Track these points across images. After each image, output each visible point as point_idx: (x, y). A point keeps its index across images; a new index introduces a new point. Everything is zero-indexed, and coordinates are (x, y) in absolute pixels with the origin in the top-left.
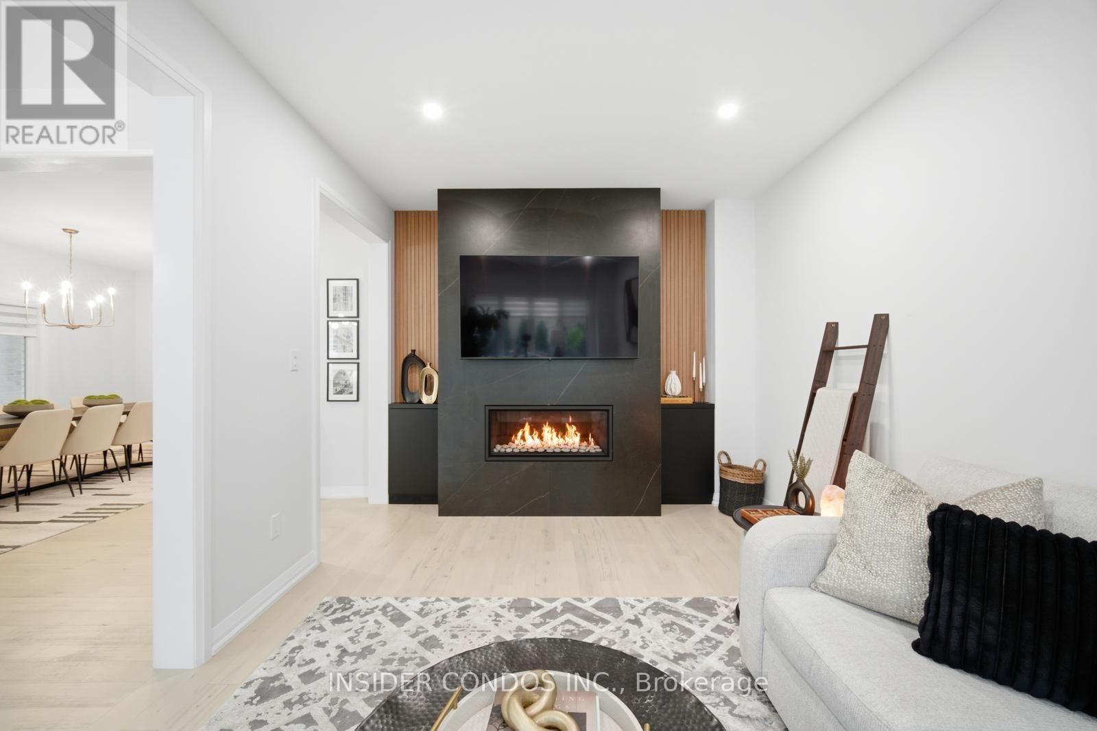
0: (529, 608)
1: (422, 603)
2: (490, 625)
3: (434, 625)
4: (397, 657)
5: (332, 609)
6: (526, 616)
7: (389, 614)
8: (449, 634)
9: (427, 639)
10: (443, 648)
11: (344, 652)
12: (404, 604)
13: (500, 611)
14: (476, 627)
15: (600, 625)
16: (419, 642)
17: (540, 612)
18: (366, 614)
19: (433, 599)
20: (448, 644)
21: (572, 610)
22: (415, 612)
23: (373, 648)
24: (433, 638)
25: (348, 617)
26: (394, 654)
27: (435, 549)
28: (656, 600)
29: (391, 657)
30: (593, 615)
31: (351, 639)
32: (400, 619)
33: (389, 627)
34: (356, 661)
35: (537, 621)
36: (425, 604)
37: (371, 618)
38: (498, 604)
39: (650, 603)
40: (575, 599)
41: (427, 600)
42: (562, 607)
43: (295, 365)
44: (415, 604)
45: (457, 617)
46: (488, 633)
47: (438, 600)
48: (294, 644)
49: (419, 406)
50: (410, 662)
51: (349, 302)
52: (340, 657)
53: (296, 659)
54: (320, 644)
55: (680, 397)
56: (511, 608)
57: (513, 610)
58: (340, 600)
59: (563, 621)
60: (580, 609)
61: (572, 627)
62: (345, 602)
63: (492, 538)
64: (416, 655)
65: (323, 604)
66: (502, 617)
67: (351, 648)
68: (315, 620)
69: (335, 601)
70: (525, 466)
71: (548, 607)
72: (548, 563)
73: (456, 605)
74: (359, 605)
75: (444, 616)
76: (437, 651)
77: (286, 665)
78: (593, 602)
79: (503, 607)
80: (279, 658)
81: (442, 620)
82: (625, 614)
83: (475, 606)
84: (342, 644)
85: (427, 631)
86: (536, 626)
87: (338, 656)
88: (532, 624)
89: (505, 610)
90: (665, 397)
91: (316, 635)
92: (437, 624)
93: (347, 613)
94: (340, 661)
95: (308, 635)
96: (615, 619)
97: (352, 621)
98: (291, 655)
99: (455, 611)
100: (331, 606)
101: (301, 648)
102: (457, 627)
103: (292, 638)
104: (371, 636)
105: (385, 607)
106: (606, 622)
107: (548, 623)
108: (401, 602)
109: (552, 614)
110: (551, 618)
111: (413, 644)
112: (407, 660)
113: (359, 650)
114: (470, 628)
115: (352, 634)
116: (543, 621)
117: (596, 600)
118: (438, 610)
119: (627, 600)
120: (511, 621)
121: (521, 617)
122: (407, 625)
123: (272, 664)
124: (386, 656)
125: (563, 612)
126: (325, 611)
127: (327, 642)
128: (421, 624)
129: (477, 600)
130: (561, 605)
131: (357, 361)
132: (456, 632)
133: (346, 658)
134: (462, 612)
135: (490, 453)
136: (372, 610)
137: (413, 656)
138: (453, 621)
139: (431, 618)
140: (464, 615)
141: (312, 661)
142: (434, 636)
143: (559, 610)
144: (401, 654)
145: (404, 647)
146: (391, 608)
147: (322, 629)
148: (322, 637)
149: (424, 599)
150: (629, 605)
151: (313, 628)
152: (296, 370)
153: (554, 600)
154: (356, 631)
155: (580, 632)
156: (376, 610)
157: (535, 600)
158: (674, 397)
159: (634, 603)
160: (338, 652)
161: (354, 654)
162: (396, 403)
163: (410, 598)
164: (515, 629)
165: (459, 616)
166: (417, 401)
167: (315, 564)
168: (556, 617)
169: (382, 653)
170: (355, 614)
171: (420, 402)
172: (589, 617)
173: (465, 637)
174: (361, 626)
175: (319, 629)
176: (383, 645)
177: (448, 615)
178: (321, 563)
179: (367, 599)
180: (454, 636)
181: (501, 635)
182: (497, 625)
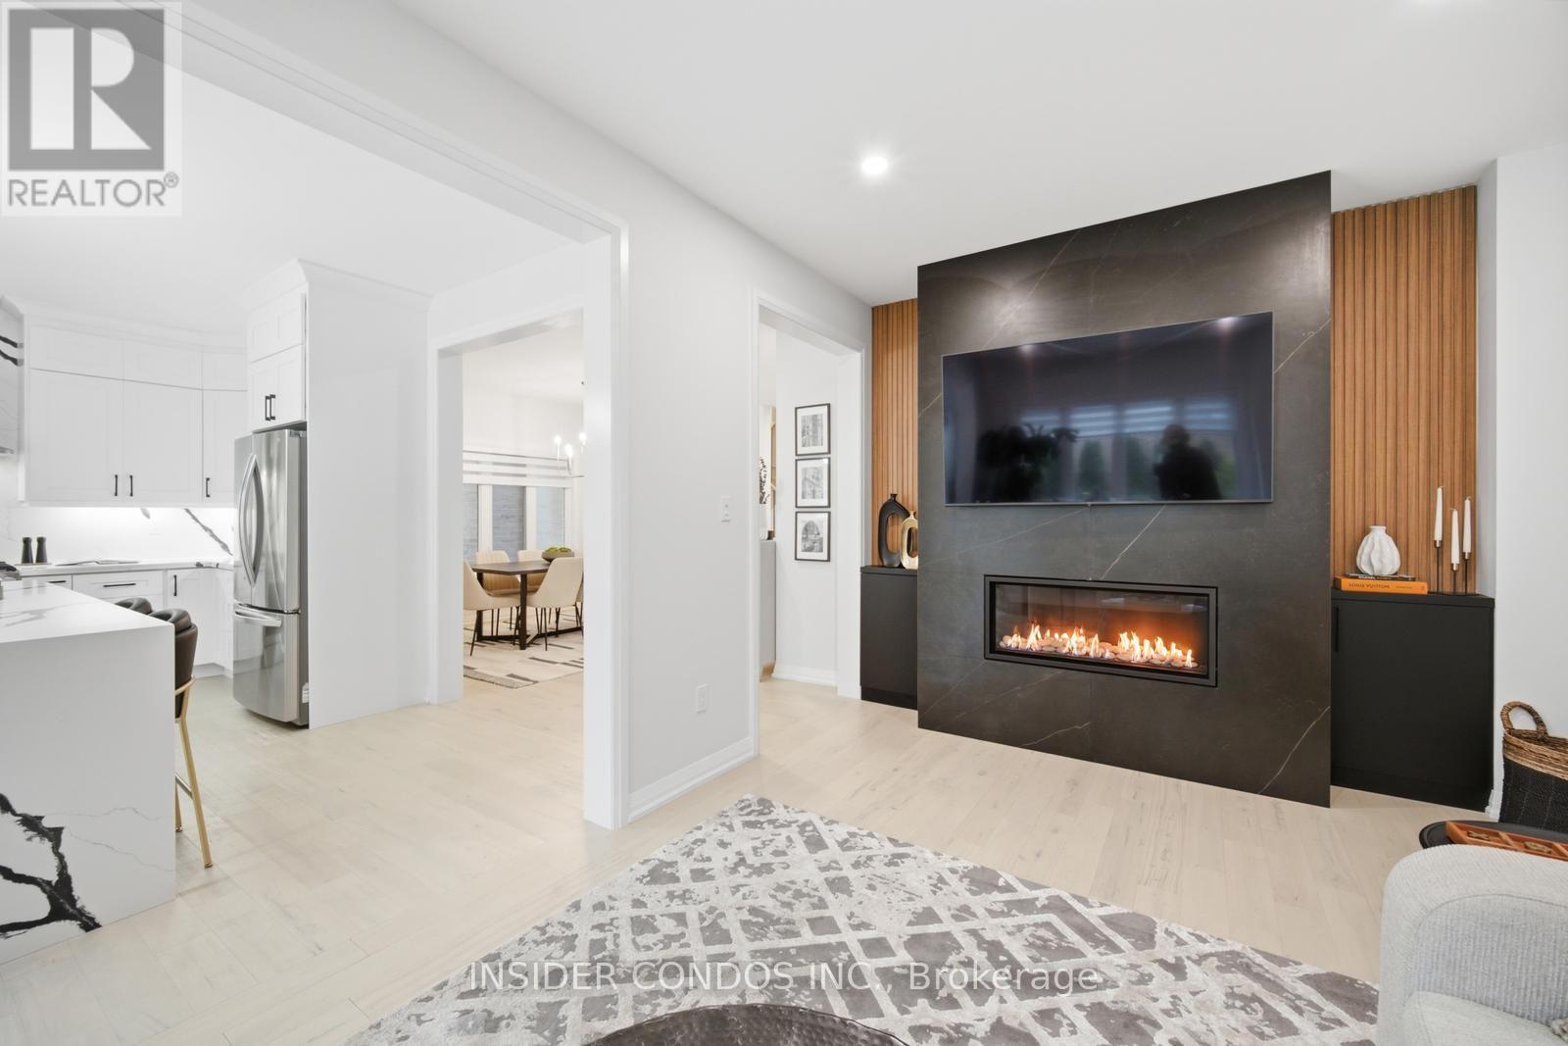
0: (991, 884)
1: (849, 833)
2: (925, 889)
3: (852, 865)
4: (794, 887)
5: (749, 810)
6: (984, 894)
7: (806, 834)
8: (866, 881)
9: (837, 878)
10: (851, 896)
11: (742, 861)
12: (828, 828)
13: (947, 875)
14: (904, 886)
15: (1101, 949)
16: (826, 879)
17: (1007, 896)
18: (782, 826)
19: (865, 832)
20: (860, 894)
21: (1063, 912)
22: (837, 841)
23: (773, 867)
24: (845, 880)
25: (762, 823)
26: (793, 882)
27: (895, 770)
28: (1238, 948)
29: (788, 885)
30: (1095, 929)
31: (755, 849)
32: (816, 843)
33: (800, 848)
34: (749, 876)
35: (997, 908)
36: (853, 835)
37: (784, 832)
38: (947, 865)
39: (1220, 949)
40: (1075, 897)
41: (857, 831)
42: (1046, 902)
43: (727, 515)
44: (841, 832)
45: (886, 864)
46: (917, 899)
47: (871, 835)
48: (699, 835)
49: (899, 571)
50: (806, 898)
51: (819, 434)
52: (737, 865)
53: (695, 851)
54: (723, 844)
55: (1393, 579)
56: (965, 876)
57: (966, 881)
58: (762, 802)
59: (1039, 921)
60: (1076, 913)
61: (1048, 935)
62: (765, 805)
63: (982, 773)
64: (816, 893)
65: (743, 801)
66: (946, 884)
67: (751, 859)
68: (727, 816)
69: (755, 801)
70: (1048, 674)
71: (1024, 893)
72: (1056, 831)
73: (890, 849)
74: (779, 813)
75: (870, 858)
76: (843, 897)
77: (684, 854)
78: (1103, 912)
79: (953, 871)
80: (681, 845)
81: (865, 862)
82: (1157, 948)
83: (915, 858)
84: (744, 851)
85: (841, 869)
86: (992, 913)
87: (735, 864)
88: (986, 909)
89: (955, 877)
90: (1357, 578)
91: (723, 833)
92: (856, 865)
93: (762, 819)
94: (734, 870)
95: (715, 830)
96: (1133, 951)
97: (763, 829)
98: (692, 846)
99: (886, 856)
100: (750, 806)
101: (703, 841)
102: (880, 877)
103: (700, 828)
104: (777, 853)
105: (805, 825)
106: (1114, 948)
107: (1013, 916)
108: (826, 824)
109: (1026, 906)
110: (1020, 911)
111: (818, 879)
112: (804, 895)
113: (757, 865)
114: (896, 885)
115: (758, 843)
116: (1006, 909)
117: (1112, 910)
118: (865, 848)
119: (1173, 928)
120: (957, 895)
121: (974, 893)
122: (821, 855)
123: (673, 849)
124: (782, 882)
125: (1045, 909)
126: (742, 809)
127: (730, 844)
128: (838, 858)
129: (922, 852)
130: (1047, 899)
131: (828, 510)
132: (876, 882)
133: (741, 869)
134: (894, 860)
135: (993, 648)
136: (789, 824)
137: (812, 893)
138: (879, 867)
139: (853, 855)
140: (896, 864)
141: (709, 859)
142: (847, 877)
143: (1039, 904)
144: (800, 885)
145: (806, 878)
146: (811, 828)
147: (731, 828)
148: (727, 837)
149: (854, 829)
150: (1175, 938)
151: (723, 824)
152: (728, 521)
153: (1037, 887)
154: (763, 843)
155: (1060, 946)
156: (794, 825)
157: (1006, 877)
158: (1377, 578)
159: (1184, 935)
160: (736, 859)
161: (751, 866)
162: (873, 566)
163: (837, 822)
164: (958, 906)
165: (889, 864)
166: (897, 565)
167: (751, 753)
168: (1031, 913)
169: (780, 876)
170: (771, 822)
171: (901, 566)
172: (1087, 931)
173: (885, 893)
174: (771, 837)
175: (728, 827)
176: (784, 868)
177: (874, 858)
178: (759, 755)
179: (790, 809)
180: (871, 887)
181: (935, 908)
182: (934, 893)
